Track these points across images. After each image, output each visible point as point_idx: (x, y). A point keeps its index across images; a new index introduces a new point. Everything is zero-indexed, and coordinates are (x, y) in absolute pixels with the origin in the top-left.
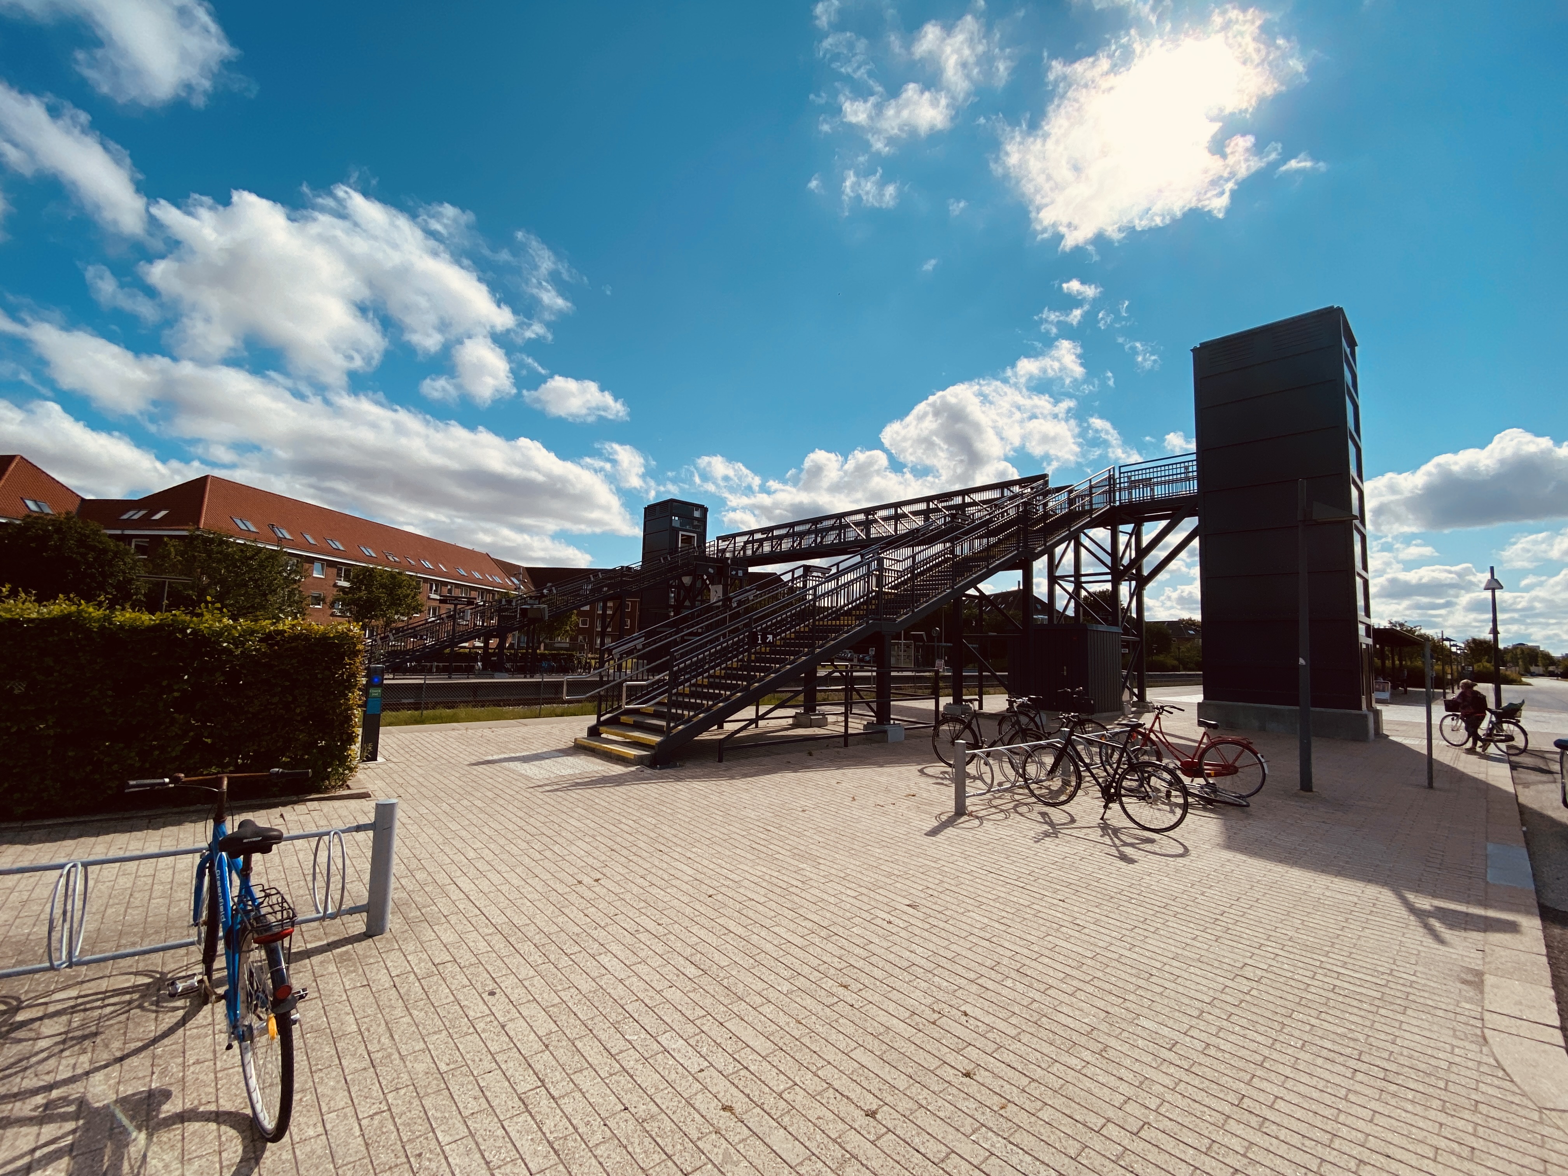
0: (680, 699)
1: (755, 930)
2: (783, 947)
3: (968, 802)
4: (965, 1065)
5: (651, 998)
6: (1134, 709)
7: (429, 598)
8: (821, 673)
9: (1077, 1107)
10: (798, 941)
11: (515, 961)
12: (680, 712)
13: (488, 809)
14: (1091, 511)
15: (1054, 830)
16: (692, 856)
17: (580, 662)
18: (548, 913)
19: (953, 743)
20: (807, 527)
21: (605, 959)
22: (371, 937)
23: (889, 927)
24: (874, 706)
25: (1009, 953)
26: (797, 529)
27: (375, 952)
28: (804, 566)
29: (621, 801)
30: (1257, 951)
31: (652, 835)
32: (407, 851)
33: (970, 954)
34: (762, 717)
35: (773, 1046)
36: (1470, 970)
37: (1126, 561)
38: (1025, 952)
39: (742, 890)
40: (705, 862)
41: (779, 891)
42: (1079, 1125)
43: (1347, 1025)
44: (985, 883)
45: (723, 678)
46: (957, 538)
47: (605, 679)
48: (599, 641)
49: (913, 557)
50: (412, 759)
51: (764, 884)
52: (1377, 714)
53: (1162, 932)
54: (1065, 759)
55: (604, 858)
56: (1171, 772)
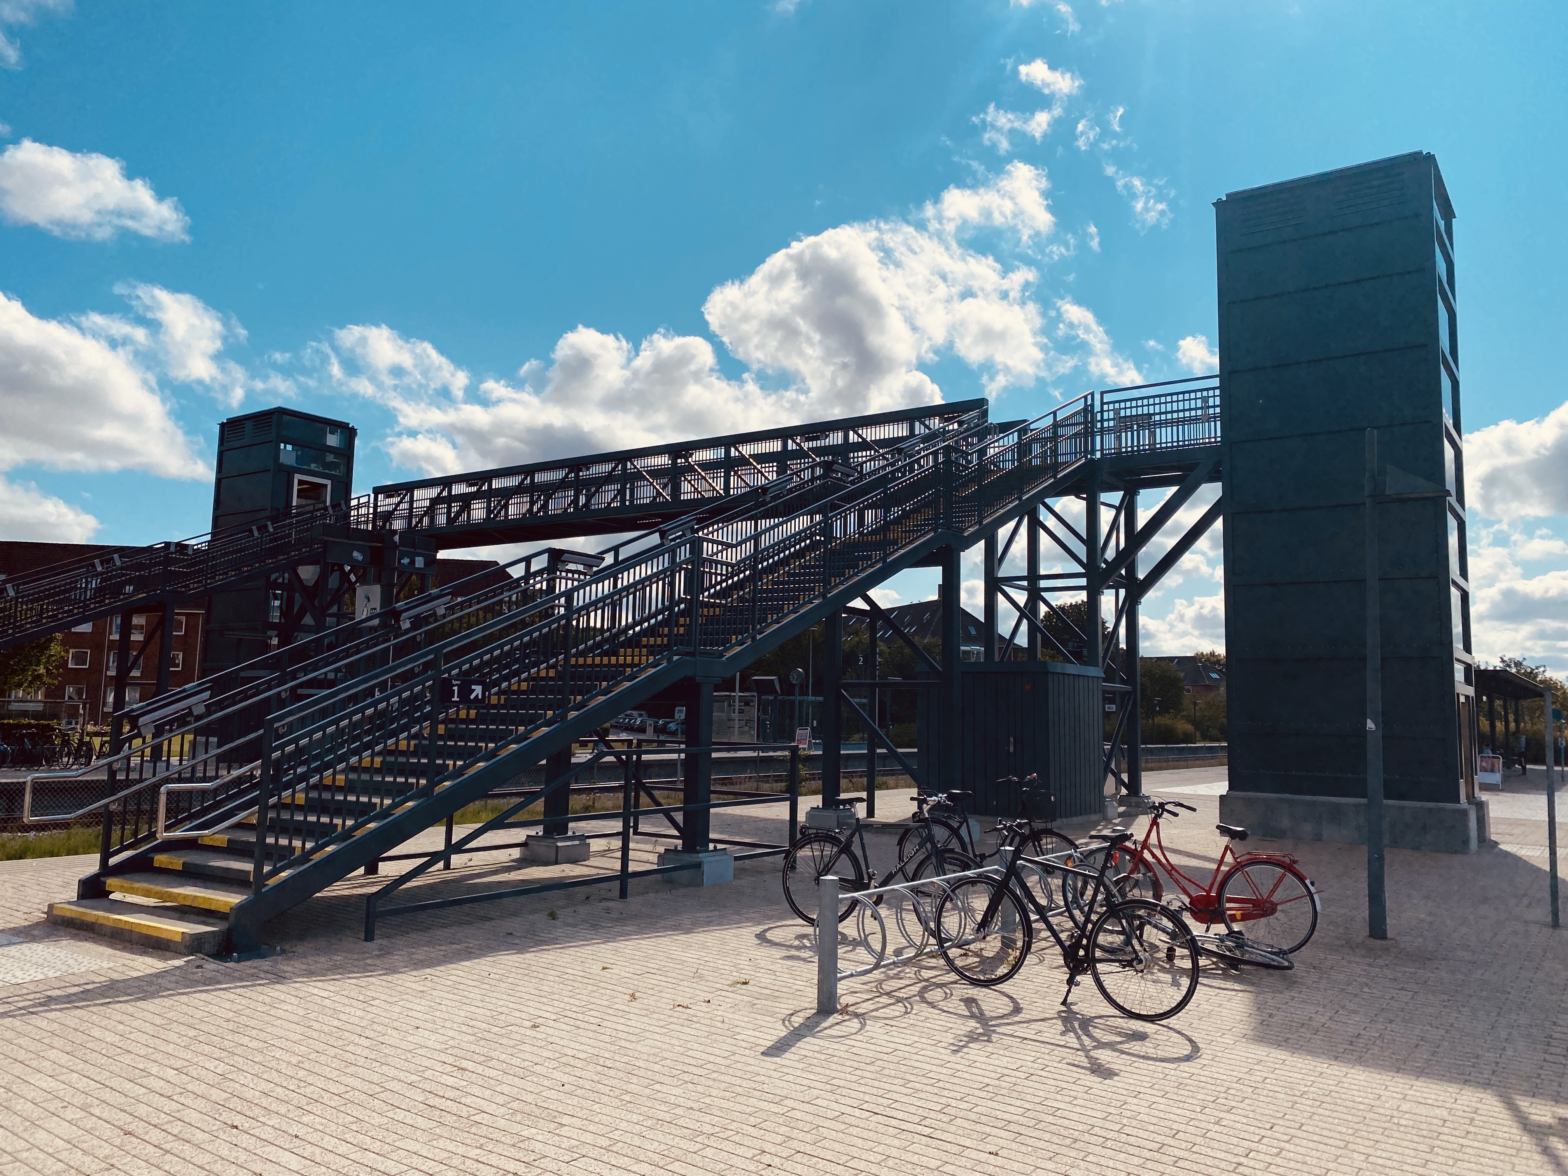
0: (285, 816)
3: (842, 987)
6: (1122, 809)
8: (581, 756)
12: (283, 842)
14: (1056, 467)
15: (985, 1029)
17: (66, 742)
19: (817, 879)
20: (559, 475)
24: (679, 817)
26: (539, 478)
28: (550, 551)
29: (150, 1029)
31: (216, 1095)
34: (458, 848)
37: (1110, 554)
40: (329, 1142)
44: (865, 1134)
45: (378, 771)
46: (834, 507)
47: (121, 777)
48: (111, 699)
49: (756, 538)
52: (1481, 807)
54: (1007, 902)
56: (1174, 916)
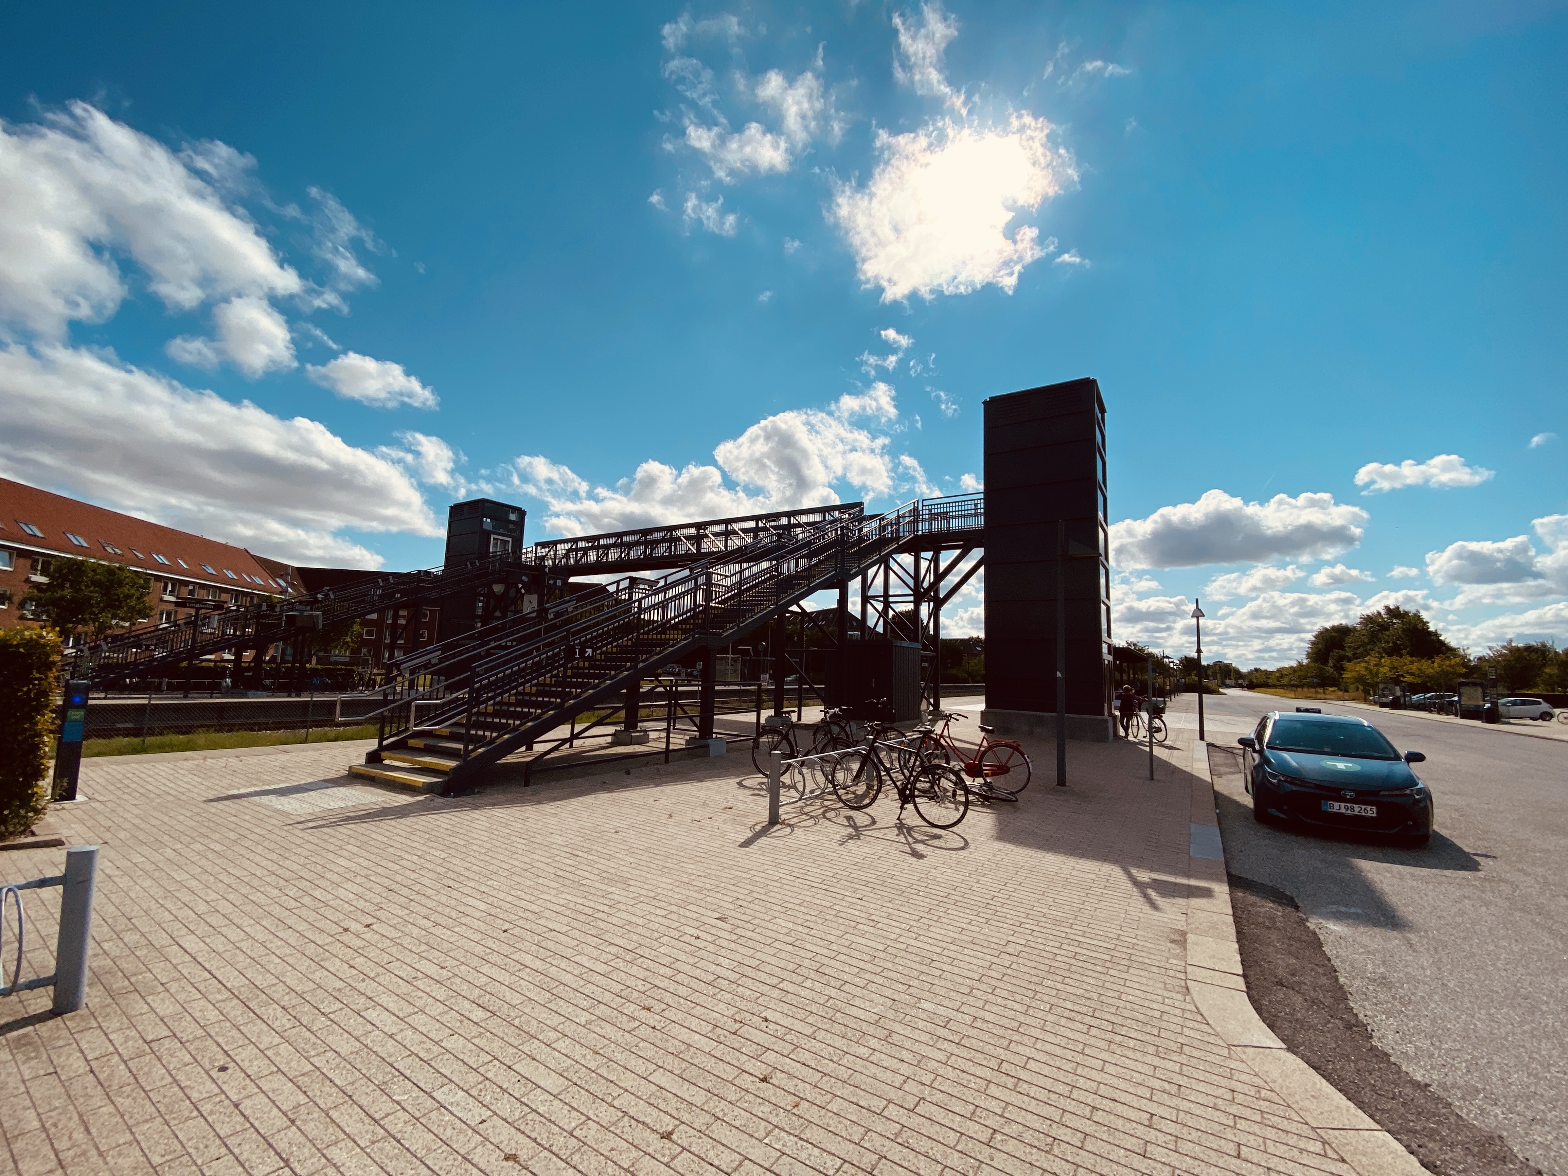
0: (482, 719)
1: (554, 962)
2: (584, 976)
3: (781, 810)
4: (761, 1070)
5: (428, 1050)
6: (930, 717)
7: (162, 600)
8: (645, 688)
9: (862, 1093)
10: (601, 968)
11: (254, 1029)
12: (480, 733)
13: (229, 854)
14: (898, 538)
15: (857, 833)
16: (486, 890)
17: (361, 679)
18: (303, 969)
19: (770, 753)
20: (637, 537)
21: (371, 1015)
22: (59, 1014)
23: (697, 943)
24: (697, 720)
25: (810, 955)
26: (625, 539)
27: (65, 1033)
28: (630, 578)
29: (404, 834)
30: (1018, 929)
31: (440, 870)
32: (113, 909)
33: (773, 960)
34: (577, 736)
35: (566, 1082)
36: (1177, 931)
37: (926, 585)
38: (825, 952)
39: (542, 922)
40: (502, 895)
41: (582, 918)
42: (864, 1111)
43: (1085, 986)
44: (793, 889)
45: (534, 695)
46: (782, 557)
47: (390, 697)
48: (387, 655)
49: (741, 573)
50: (125, 796)
51: (568, 912)
53: (943, 920)
54: (869, 766)
55: (379, 899)
56: (957, 774)
